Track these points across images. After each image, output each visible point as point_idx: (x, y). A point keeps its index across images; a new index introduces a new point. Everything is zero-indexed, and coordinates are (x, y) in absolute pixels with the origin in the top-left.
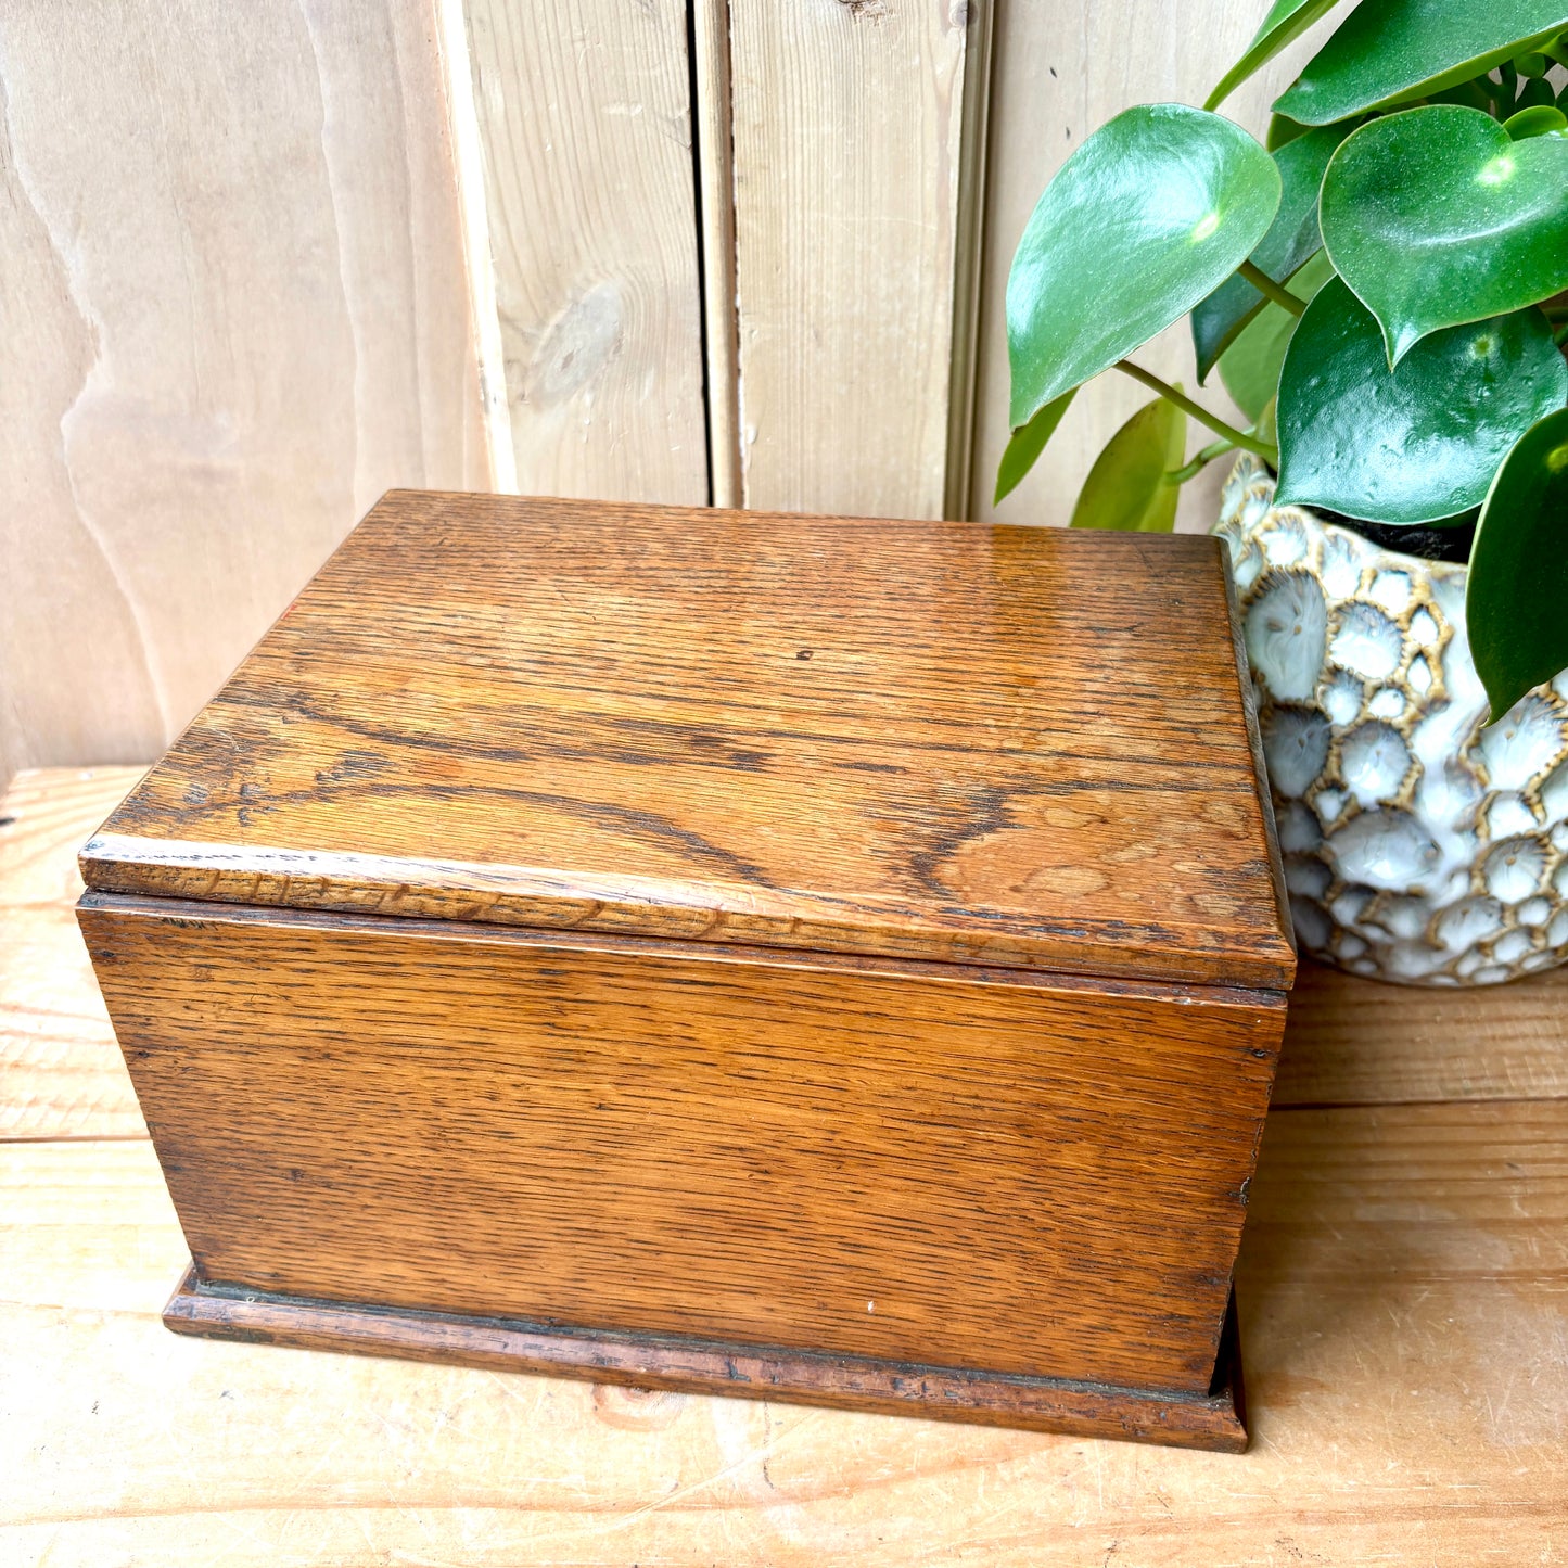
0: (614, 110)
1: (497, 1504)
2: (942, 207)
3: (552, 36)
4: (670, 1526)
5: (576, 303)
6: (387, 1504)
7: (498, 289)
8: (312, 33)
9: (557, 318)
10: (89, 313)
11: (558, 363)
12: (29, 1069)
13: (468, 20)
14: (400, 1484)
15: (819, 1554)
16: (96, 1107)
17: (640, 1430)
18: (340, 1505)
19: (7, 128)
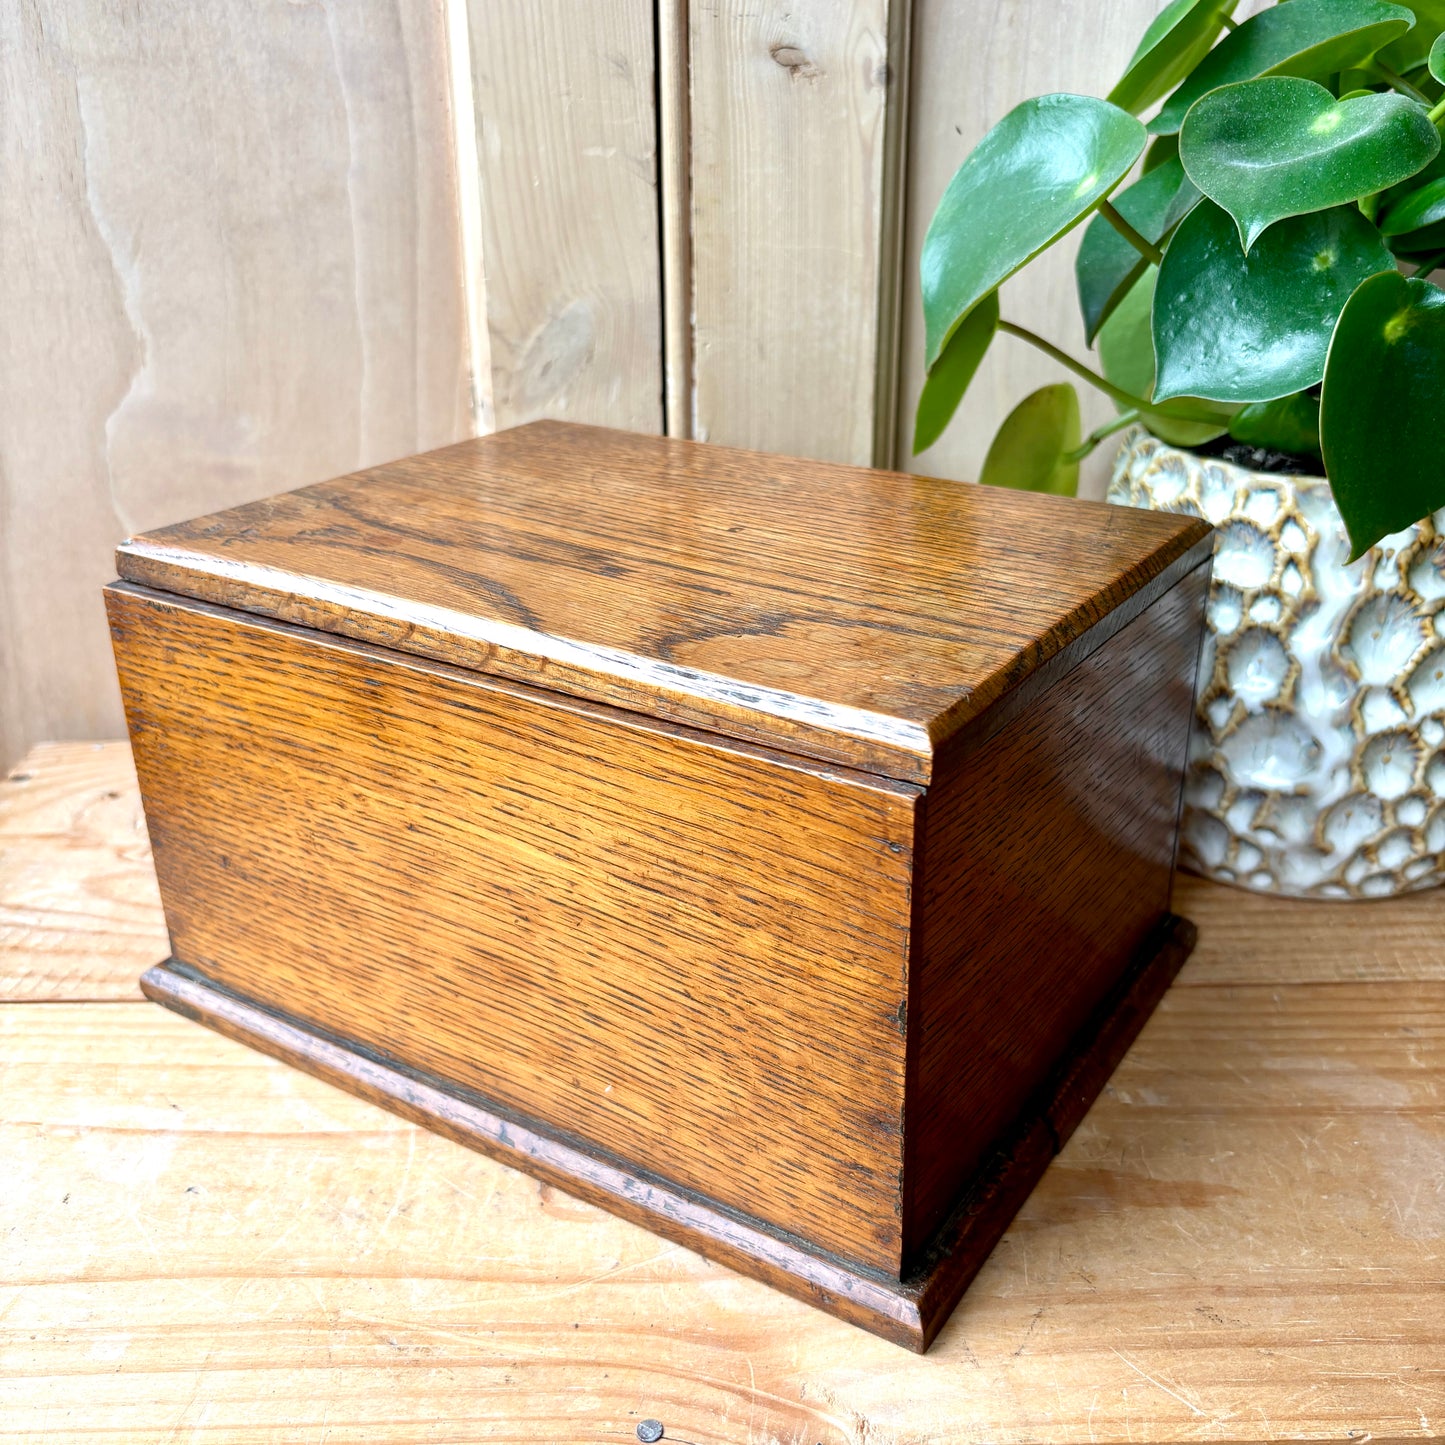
0: (593, 152)
1: (445, 1276)
2: (867, 237)
3: (543, 91)
4: (610, 1295)
5: (554, 317)
6: (339, 1274)
7: (489, 304)
8: (345, 92)
9: (539, 330)
10: (139, 326)
11: (537, 370)
12: (27, 951)
13: (474, 77)
14: (352, 1259)
15: (754, 1318)
16: (87, 978)
17: (584, 1221)
18: (294, 1274)
19: (84, 166)
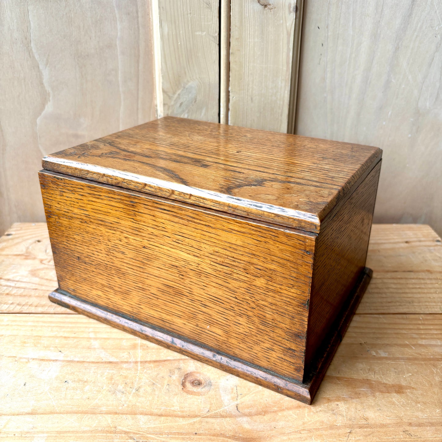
0: (198, 33)
1: (151, 414)
2: (288, 63)
3: (182, 12)
4: (207, 422)
5: (184, 87)
6: (116, 413)
7: (163, 83)
8: (116, 12)
9: (179, 92)
10: (48, 89)
11: (178, 105)
12: (11, 295)
13: (159, 7)
14: (120, 408)
15: (255, 431)
16: (31, 305)
17: (197, 395)
18: (101, 413)
19: (30, 35)
